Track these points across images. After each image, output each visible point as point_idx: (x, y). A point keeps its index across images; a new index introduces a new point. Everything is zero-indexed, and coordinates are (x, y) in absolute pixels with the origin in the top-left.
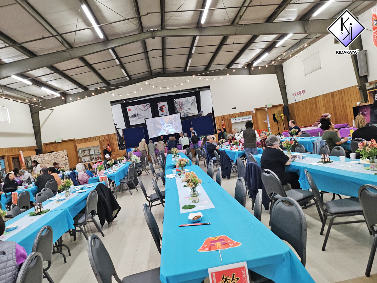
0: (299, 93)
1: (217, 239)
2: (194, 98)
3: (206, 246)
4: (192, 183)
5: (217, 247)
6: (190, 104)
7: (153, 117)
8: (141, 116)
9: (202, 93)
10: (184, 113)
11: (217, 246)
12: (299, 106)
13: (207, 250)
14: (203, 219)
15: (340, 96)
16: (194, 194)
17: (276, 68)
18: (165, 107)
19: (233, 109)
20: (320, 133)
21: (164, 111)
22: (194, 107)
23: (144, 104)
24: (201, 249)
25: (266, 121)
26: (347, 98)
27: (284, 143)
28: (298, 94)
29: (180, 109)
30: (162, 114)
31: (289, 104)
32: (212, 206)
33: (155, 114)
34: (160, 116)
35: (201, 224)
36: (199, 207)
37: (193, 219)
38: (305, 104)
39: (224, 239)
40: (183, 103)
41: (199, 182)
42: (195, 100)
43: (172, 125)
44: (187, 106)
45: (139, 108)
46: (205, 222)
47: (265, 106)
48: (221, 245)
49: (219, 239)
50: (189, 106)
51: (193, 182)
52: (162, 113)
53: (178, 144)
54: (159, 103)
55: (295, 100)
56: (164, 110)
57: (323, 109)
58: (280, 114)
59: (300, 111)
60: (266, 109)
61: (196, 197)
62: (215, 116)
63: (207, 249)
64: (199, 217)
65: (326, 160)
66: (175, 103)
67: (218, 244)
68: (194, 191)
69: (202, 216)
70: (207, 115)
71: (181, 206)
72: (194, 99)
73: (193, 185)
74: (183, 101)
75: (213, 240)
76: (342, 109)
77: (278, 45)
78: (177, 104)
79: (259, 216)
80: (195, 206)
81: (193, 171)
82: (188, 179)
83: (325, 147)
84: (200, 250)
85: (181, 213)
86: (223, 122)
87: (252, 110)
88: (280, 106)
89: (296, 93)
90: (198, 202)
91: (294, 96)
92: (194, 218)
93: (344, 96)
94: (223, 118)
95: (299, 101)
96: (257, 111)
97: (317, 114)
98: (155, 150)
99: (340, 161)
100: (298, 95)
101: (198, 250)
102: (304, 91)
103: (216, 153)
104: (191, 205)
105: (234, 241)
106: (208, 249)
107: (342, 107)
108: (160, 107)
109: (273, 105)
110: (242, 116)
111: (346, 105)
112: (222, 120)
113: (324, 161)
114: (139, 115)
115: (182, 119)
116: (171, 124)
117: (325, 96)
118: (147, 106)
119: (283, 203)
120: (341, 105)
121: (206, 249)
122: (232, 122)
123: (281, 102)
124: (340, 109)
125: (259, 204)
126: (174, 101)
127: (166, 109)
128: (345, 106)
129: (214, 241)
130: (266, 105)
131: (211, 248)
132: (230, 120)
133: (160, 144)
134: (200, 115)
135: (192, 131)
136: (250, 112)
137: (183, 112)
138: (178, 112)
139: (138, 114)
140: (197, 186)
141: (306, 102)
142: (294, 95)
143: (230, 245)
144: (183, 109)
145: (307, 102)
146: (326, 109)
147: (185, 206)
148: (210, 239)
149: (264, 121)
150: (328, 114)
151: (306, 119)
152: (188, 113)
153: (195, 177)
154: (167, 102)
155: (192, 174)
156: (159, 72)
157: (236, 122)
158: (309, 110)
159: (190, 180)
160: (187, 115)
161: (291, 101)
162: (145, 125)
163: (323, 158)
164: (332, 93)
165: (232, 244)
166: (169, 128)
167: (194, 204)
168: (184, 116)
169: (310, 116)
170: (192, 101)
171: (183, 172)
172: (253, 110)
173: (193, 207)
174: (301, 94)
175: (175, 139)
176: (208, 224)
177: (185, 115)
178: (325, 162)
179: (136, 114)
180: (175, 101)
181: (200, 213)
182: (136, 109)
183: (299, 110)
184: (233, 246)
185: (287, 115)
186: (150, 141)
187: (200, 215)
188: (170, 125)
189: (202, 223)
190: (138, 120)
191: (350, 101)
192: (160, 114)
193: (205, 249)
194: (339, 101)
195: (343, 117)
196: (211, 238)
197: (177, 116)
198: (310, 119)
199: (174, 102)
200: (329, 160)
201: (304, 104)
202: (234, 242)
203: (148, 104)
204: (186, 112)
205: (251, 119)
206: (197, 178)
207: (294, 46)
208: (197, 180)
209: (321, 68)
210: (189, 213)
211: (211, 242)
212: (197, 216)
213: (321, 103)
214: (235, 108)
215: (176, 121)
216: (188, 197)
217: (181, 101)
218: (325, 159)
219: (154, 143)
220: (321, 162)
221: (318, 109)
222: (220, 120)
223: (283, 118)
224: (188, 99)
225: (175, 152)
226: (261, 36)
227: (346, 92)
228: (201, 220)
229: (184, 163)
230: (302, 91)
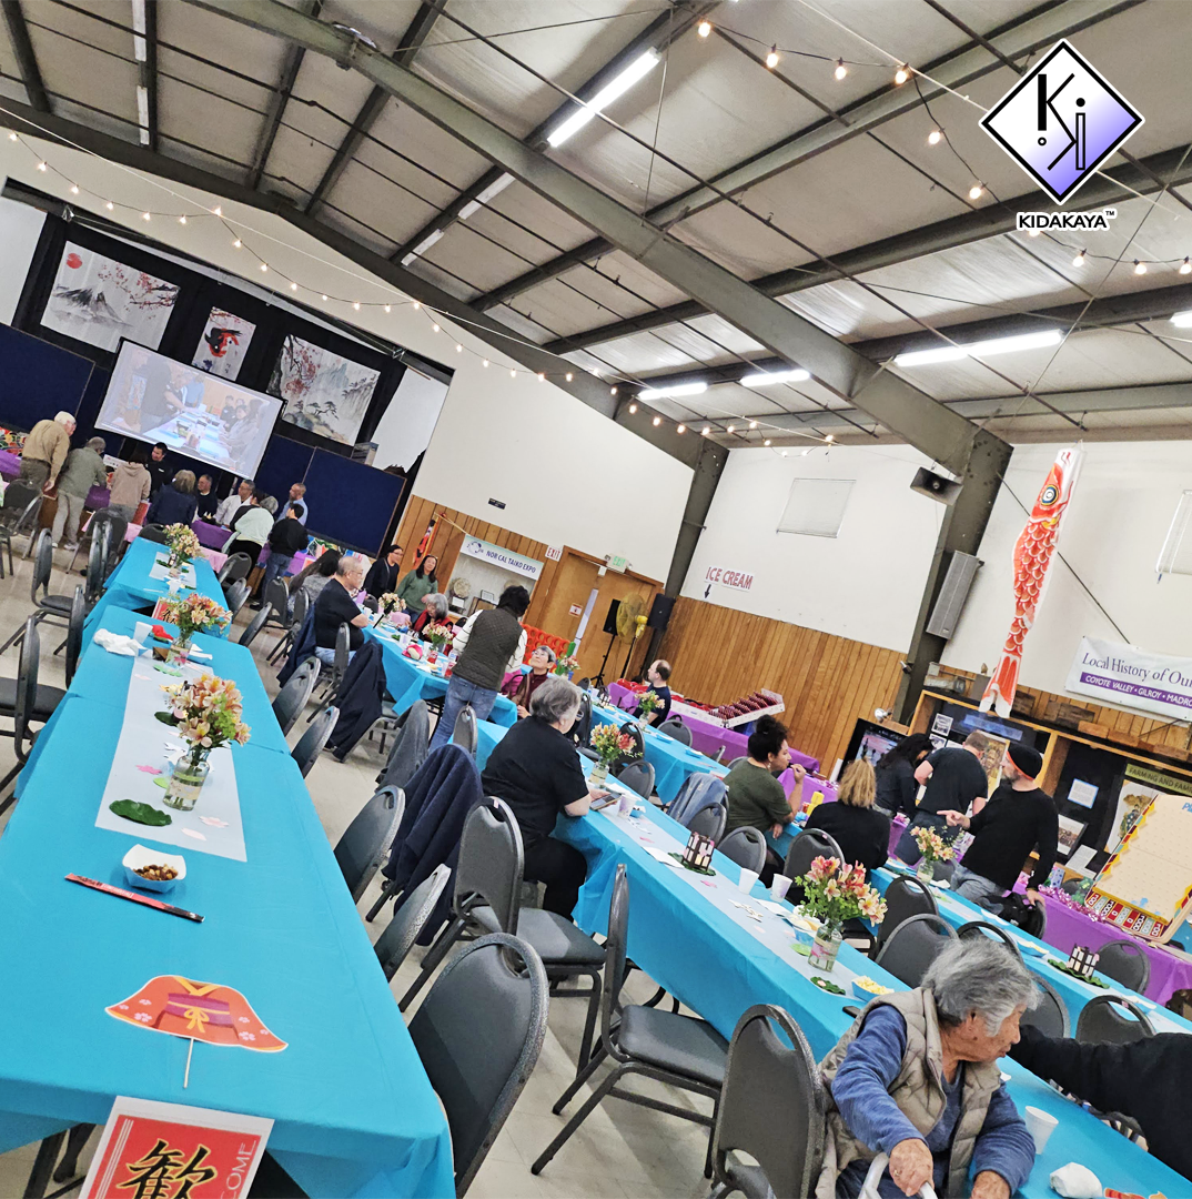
0: (731, 578)
1: (200, 993)
2: (372, 375)
3: (148, 1003)
4: (209, 725)
5: (190, 1026)
6: (341, 391)
7: (159, 351)
8: (111, 314)
9: (411, 376)
10: (301, 407)
11: (190, 1020)
12: (708, 618)
13: (144, 1020)
14: (177, 889)
15: (842, 658)
16: (192, 771)
17: (704, 451)
18: (236, 343)
19: (492, 502)
20: (723, 750)
21: (225, 356)
22: (353, 411)
23: (152, 279)
24: (122, 1007)
25: (579, 611)
26: (857, 678)
27: (602, 731)
28: (727, 579)
29: (293, 387)
30: (208, 363)
31: (682, 594)
32: (236, 850)
33: (178, 343)
34: (196, 367)
35: (163, 908)
36: (181, 830)
37: (139, 871)
38: (729, 627)
39: (226, 1004)
40: (318, 372)
41: (237, 734)
42: (370, 385)
43: (228, 430)
44: (325, 391)
45: (121, 281)
46: (183, 906)
47: (603, 558)
48: (208, 1023)
49: (210, 997)
50: (336, 395)
51: (212, 725)
52: (211, 358)
53: (209, 517)
54: (219, 311)
55: (707, 594)
56: (224, 352)
57: (771, 674)
58: (638, 613)
59: (702, 640)
60: (602, 571)
61: (190, 786)
62: (414, 492)
63: (147, 1018)
64: (169, 875)
65: (698, 862)
66: (285, 350)
67: (197, 1016)
68: (195, 761)
69: (181, 875)
70: (382, 468)
71: (110, 796)
72: (368, 381)
73: (207, 735)
74: (322, 363)
75: (184, 992)
76: (827, 704)
77: (749, 381)
78: (289, 360)
79: (391, 964)
80: (168, 820)
81: (233, 683)
82: (197, 704)
83: (716, 810)
84: (116, 1010)
85: (97, 825)
86: (430, 528)
87: (555, 547)
88: (654, 585)
89: (722, 574)
90: (186, 809)
91: (712, 579)
92: (146, 870)
93: (852, 664)
94: (440, 517)
95: (717, 606)
96: (570, 559)
97: (748, 679)
98: (94, 487)
99: (737, 884)
100: (725, 582)
101: (107, 1009)
102: (749, 581)
103: (343, 636)
104: (157, 808)
105: (263, 1028)
106: (150, 1018)
107: (829, 697)
108: (214, 330)
109: (630, 568)
110: (509, 545)
111: (842, 698)
112: (432, 523)
113: (689, 859)
114: (103, 308)
115: (281, 426)
116: (222, 423)
117: (800, 632)
118: (164, 293)
119: (499, 953)
120: (831, 689)
121: (143, 1014)
122: (464, 550)
123: (661, 575)
124: (820, 701)
125: (415, 919)
126: (287, 343)
127: (235, 354)
128: (838, 698)
129: (186, 997)
130: (607, 556)
131: (163, 1021)
132: (461, 536)
133: (131, 475)
134: (357, 454)
135: (294, 499)
136: (543, 547)
137: (300, 404)
138: (280, 392)
139: (101, 298)
140: (221, 746)
141: (735, 618)
142: (714, 574)
143: (244, 1035)
144: (304, 391)
145: (739, 623)
146: (781, 677)
147: (128, 802)
148: (172, 979)
149: (572, 609)
150: (779, 698)
151: (708, 679)
152: (317, 417)
153: (230, 707)
154: (254, 326)
155: (226, 691)
156: (291, 200)
157: (479, 556)
158: (730, 651)
159: (206, 713)
160: (308, 422)
161: (692, 589)
162: (107, 361)
163: (693, 847)
164: (825, 637)
165: (252, 1037)
166: (208, 432)
167: (167, 811)
168: (296, 420)
169: (723, 672)
170: (356, 384)
171: (178, 652)
172: (559, 548)
173: (159, 819)
174: (735, 584)
175: (205, 490)
176: (189, 918)
177: (300, 419)
178: (692, 866)
179: (95, 296)
180: (291, 345)
181: (181, 858)
182: (105, 273)
183: (699, 635)
184: (251, 1046)
185: (655, 631)
186: (91, 440)
187: (176, 869)
188: (217, 425)
189: (168, 905)
190: (87, 324)
191: (861, 692)
192: (199, 359)
193: (138, 1016)
194: (830, 672)
195: (816, 734)
196: (179, 978)
197: (268, 407)
198: (719, 684)
199: (282, 346)
200: (705, 864)
201: (727, 623)
202: (262, 1032)
203: (170, 286)
204: (313, 410)
205: (536, 576)
206: (236, 718)
207: (794, 413)
208: (234, 725)
209: (834, 535)
210: (133, 841)
211: (172, 996)
212: (161, 869)
213: (777, 646)
214: (502, 506)
215: (249, 422)
216: (157, 768)
217: (315, 360)
218: (696, 852)
219: (106, 456)
220: (681, 859)
221: (758, 664)
222: (425, 516)
223: (638, 633)
224: (344, 366)
225: (184, 547)
226: (715, 316)
227: (864, 658)
228: (170, 891)
229: (206, 620)
230: (743, 577)
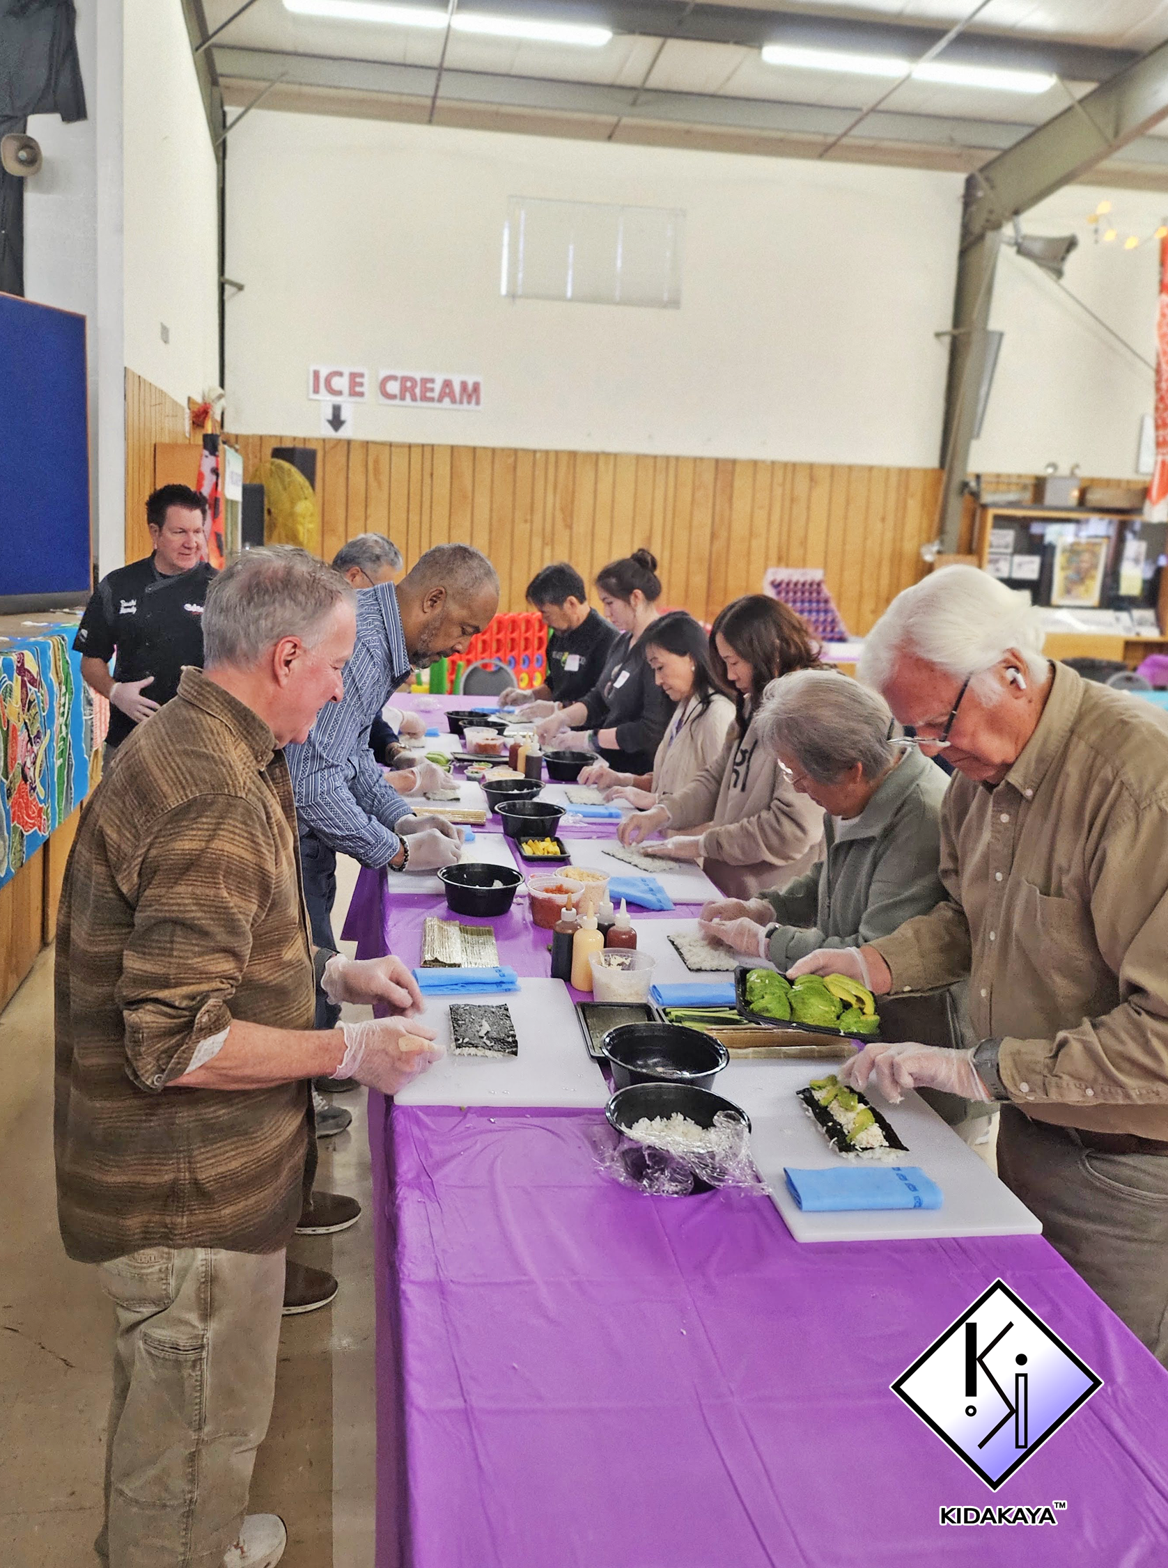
0: (404, 389)
28: (393, 387)
55: (336, 422)
76: (774, 557)
89: (369, 382)
91: (340, 393)
95: (391, 445)
100: (393, 397)
102: (473, 389)
107: (774, 547)
111: (803, 544)
120: (774, 536)
128: (793, 545)
142: (341, 383)
174: (428, 399)
221: (581, 527)
227: (824, 484)
230: (447, 384)
